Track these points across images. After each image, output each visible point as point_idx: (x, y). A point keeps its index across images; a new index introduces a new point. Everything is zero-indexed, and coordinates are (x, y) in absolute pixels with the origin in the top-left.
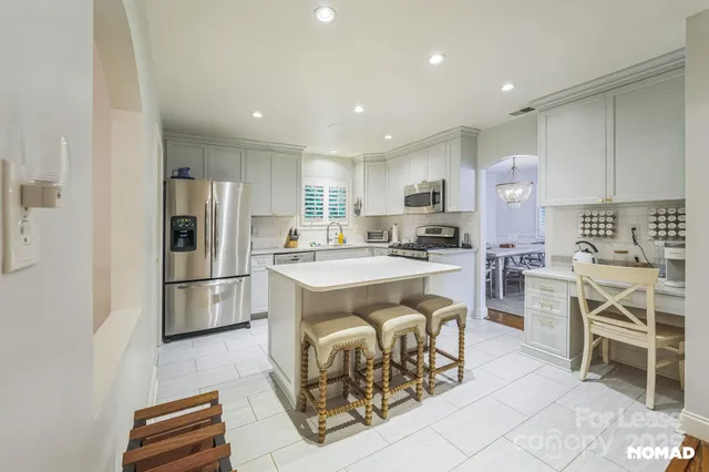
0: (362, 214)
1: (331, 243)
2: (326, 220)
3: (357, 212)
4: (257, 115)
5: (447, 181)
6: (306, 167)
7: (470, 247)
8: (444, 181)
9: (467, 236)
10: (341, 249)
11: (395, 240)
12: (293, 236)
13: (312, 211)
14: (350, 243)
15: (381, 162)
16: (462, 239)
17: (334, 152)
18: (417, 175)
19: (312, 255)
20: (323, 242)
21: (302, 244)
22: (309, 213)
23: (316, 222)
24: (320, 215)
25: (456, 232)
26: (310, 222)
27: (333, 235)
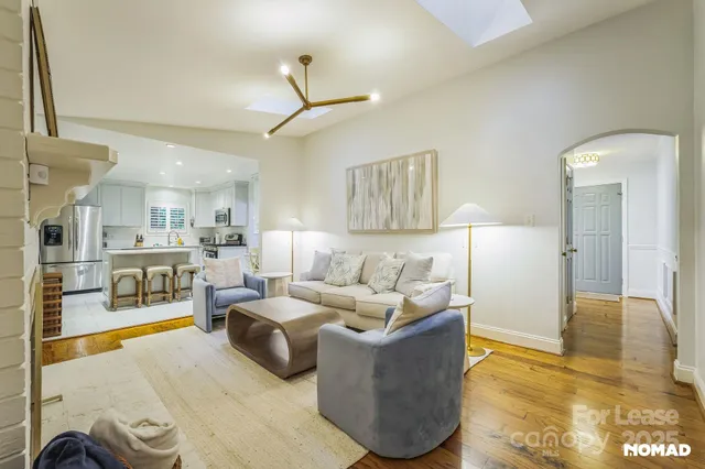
0: (195, 226)
1: (171, 244)
2: (168, 229)
3: (192, 225)
5: (232, 209)
6: (148, 196)
7: (246, 246)
8: (229, 210)
9: (246, 239)
11: (217, 243)
12: (140, 240)
13: (157, 223)
15: (206, 194)
16: (243, 241)
18: (222, 204)
20: (165, 244)
22: (154, 225)
23: (159, 231)
24: (163, 226)
25: (240, 237)
26: (154, 230)
27: (173, 239)
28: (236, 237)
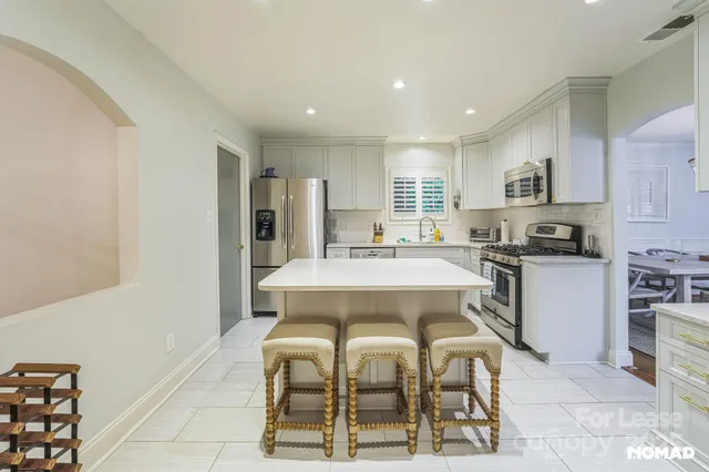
0: (461, 208)
1: (425, 240)
2: (419, 214)
3: (456, 205)
4: (311, 111)
5: (554, 161)
6: (389, 160)
7: (598, 256)
8: (549, 163)
9: (594, 239)
10: (437, 247)
11: (504, 241)
12: (379, 232)
13: (403, 204)
14: (448, 241)
15: (482, 144)
16: (586, 244)
17: (422, 139)
18: (521, 155)
19: (393, 252)
20: (415, 240)
21: (389, 239)
22: (399, 208)
23: (407, 216)
24: (412, 209)
25: (577, 233)
26: (400, 216)
27: (427, 231)
28: (562, 232)
